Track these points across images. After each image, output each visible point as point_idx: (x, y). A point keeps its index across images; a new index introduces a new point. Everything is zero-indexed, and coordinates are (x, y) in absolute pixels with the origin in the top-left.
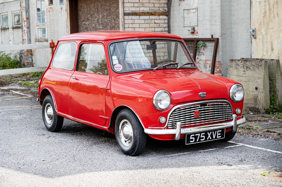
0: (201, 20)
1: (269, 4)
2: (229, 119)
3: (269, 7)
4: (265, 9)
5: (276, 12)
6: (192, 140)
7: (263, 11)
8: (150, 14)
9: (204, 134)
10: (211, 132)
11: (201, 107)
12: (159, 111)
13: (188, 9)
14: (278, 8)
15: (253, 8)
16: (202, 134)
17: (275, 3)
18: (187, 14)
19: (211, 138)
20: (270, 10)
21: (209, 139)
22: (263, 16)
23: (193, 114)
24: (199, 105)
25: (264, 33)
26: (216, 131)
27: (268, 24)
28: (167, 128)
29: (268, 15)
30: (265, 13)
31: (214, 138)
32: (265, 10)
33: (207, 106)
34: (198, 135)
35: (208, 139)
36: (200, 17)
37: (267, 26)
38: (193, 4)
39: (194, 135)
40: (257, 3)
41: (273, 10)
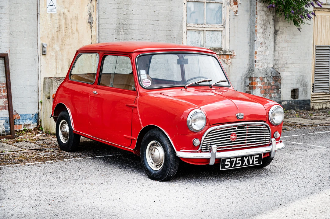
1: (65, 19)
3: (66, 21)
4: (59, 23)
5: (76, 28)
7: (57, 25)
14: (77, 24)
15: (41, 20)
17: (74, 18)
20: (66, 24)
22: (56, 30)
23: (229, 137)
24: (236, 127)
25: (57, 49)
27: (63, 40)
29: (64, 31)
30: (60, 27)
32: (59, 25)
34: (234, 161)
37: (63, 42)
40: (48, 15)
41: (70, 26)
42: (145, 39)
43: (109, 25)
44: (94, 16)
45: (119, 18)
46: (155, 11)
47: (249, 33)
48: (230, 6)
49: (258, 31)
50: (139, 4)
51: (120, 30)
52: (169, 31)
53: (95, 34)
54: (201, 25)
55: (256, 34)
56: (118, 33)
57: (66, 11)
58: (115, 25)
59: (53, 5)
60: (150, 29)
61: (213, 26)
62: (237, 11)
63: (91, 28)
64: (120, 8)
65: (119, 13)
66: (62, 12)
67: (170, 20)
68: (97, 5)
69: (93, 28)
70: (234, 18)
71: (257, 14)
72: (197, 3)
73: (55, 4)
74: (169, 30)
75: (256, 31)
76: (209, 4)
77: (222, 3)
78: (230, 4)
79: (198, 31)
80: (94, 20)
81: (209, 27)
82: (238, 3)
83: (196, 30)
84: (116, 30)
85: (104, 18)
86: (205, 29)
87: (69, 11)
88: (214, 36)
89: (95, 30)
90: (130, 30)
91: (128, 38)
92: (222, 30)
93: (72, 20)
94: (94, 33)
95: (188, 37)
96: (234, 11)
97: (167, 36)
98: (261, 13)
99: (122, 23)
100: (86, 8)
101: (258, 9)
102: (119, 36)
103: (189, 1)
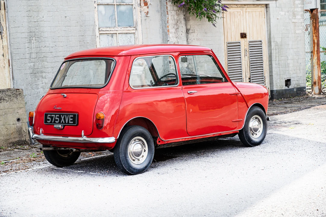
42: (58, 47)
43: (20, 34)
44: (4, 25)
45: (30, 26)
46: (66, 17)
47: (161, 34)
48: (141, 7)
49: (170, 31)
50: (49, 10)
51: (32, 38)
52: (82, 37)
54: (113, 28)
55: (169, 34)
56: (30, 42)
58: (27, 34)
60: (63, 36)
61: (125, 28)
62: (148, 13)
63: (2, 38)
64: (30, 16)
65: (30, 21)
67: (82, 25)
68: (6, 14)
69: (4, 38)
70: (145, 20)
71: (168, 14)
72: (107, 6)
74: (82, 35)
75: (168, 31)
76: (120, 6)
77: (133, 5)
78: (141, 5)
79: (111, 35)
80: (5, 29)
81: (121, 30)
82: (148, 4)
83: (108, 34)
84: (28, 39)
85: (14, 27)
86: (118, 32)
88: (127, 39)
89: (6, 40)
90: (42, 38)
91: (41, 46)
92: (135, 32)
94: (5, 43)
95: (101, 42)
96: (145, 12)
97: (80, 41)
98: (172, 13)
99: (33, 31)
101: (169, 8)
102: (31, 44)
103: (99, 5)
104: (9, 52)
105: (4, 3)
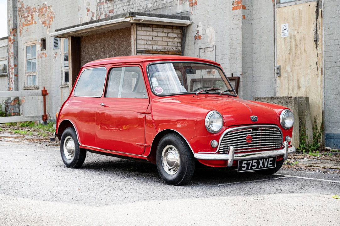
0: (219, 58)
1: (295, 40)
2: (279, 147)
3: (296, 43)
4: (291, 45)
5: (304, 48)
6: (244, 167)
7: (289, 48)
8: (163, 53)
9: (256, 161)
10: (263, 160)
11: (252, 132)
12: (211, 133)
13: (204, 48)
14: (305, 44)
15: (277, 45)
16: (254, 161)
17: (302, 38)
18: (203, 53)
19: (262, 167)
20: (296, 46)
21: (261, 167)
22: (288, 53)
23: (245, 139)
24: (251, 130)
25: (289, 70)
26: (267, 159)
27: (294, 61)
28: (219, 153)
29: (294, 52)
30: (291, 49)
31: (266, 166)
32: (291, 47)
33: (258, 130)
34: (250, 163)
35: (259, 167)
36: (219, 55)
37: (293, 63)
38: (210, 42)
39: (246, 162)
40: (282, 39)
41: (299, 46)
43: (333, 40)
44: (320, 33)
53: (321, 52)
57: (295, 33)
59: (286, 29)
63: (317, 47)
66: (293, 35)
68: (323, 22)
69: (319, 46)
73: (288, 28)
80: (320, 37)
85: (329, 34)
87: (298, 32)
89: (321, 48)
93: (300, 40)
100: (312, 26)
104: (323, 60)
105: (322, 11)
